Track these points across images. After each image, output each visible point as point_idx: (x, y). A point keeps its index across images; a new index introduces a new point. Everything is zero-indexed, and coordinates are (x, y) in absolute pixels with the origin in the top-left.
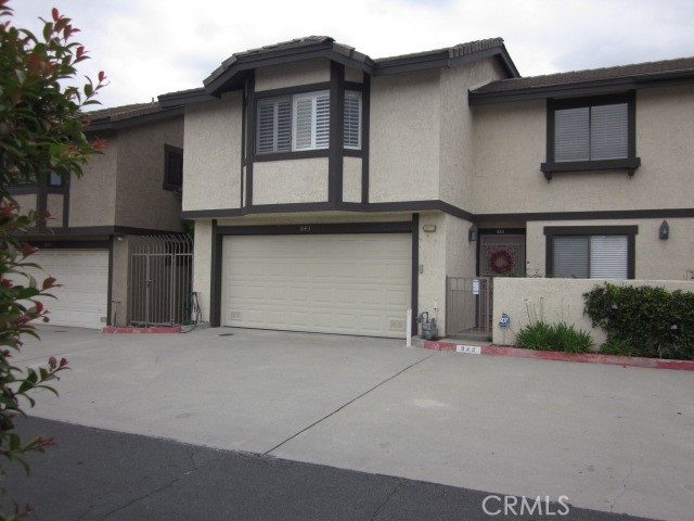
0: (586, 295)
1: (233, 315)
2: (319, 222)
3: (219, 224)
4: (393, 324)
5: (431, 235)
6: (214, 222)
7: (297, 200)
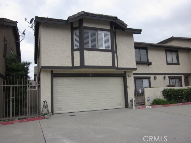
0: (162, 91)
1: (59, 108)
2: (96, 73)
3: (54, 72)
4: (119, 104)
5: (130, 77)
6: (52, 72)
7: (102, 65)
